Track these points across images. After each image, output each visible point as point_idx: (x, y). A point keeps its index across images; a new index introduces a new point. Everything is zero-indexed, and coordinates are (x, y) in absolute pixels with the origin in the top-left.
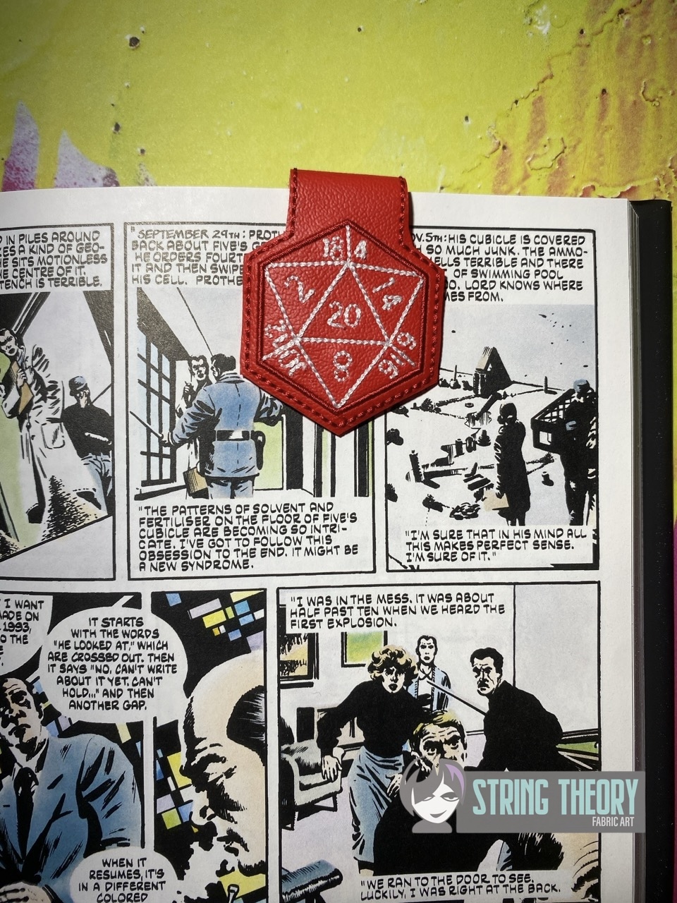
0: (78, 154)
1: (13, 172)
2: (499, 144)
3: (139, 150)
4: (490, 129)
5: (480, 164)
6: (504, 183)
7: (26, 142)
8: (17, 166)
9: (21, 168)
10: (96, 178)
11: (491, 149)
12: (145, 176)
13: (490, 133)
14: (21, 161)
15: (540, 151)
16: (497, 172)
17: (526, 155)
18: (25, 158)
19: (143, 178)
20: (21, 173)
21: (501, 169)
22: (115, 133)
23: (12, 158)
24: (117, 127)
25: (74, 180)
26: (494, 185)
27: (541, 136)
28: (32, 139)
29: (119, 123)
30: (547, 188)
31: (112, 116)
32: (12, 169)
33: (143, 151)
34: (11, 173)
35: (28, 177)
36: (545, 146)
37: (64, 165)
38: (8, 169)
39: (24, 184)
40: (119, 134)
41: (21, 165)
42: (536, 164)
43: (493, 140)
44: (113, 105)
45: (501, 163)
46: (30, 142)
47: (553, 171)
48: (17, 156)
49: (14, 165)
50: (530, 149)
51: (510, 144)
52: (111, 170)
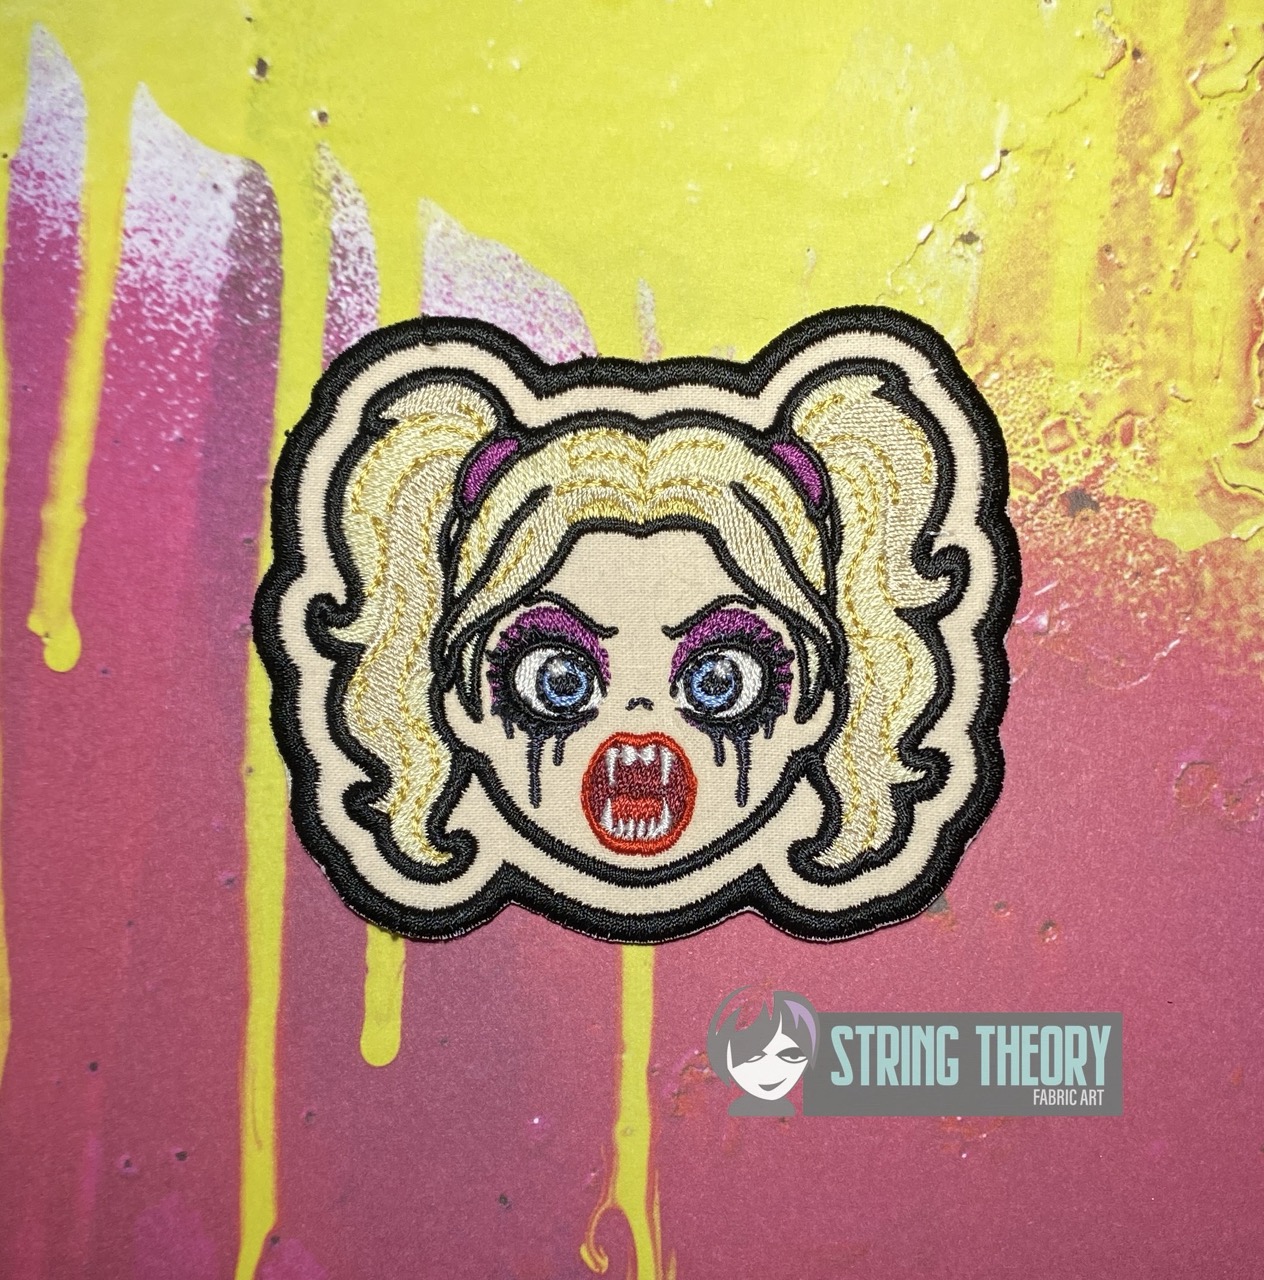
0: (176, 132)
1: (30, 184)
2: (1125, 46)
3: (315, 114)
4: (1101, 17)
5: (1086, 93)
6: (1144, 132)
7: (58, 116)
8: (38, 169)
9: (48, 173)
10: (219, 183)
11: (1107, 57)
12: (334, 172)
13: (1103, 24)
14: (48, 156)
15: (1216, 57)
16: (1126, 107)
17: (1186, 68)
18: (55, 149)
19: (327, 175)
20: (50, 184)
21: (1132, 101)
22: (257, 80)
23: (25, 152)
24: (262, 67)
25: (172, 190)
26: (1121, 138)
27: (1217, 24)
28: (70, 106)
29: (267, 60)
30: (1239, 136)
31: (250, 46)
32: (28, 177)
33: (323, 117)
34: (26, 187)
35: (64, 193)
36: (1227, 44)
37: (147, 159)
38: (18, 177)
39: (56, 208)
40: (267, 81)
41: (48, 166)
42: (1209, 84)
43: (1111, 40)
44: (249, 19)
45: (1132, 89)
46: (66, 111)
47: (1250, 98)
48: (36, 147)
49: (32, 169)
50: (1191, 54)
51: (1149, 45)
52: (254, 163)
